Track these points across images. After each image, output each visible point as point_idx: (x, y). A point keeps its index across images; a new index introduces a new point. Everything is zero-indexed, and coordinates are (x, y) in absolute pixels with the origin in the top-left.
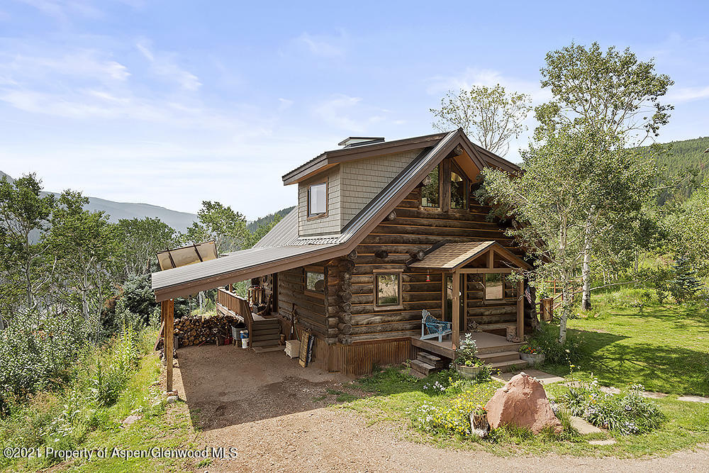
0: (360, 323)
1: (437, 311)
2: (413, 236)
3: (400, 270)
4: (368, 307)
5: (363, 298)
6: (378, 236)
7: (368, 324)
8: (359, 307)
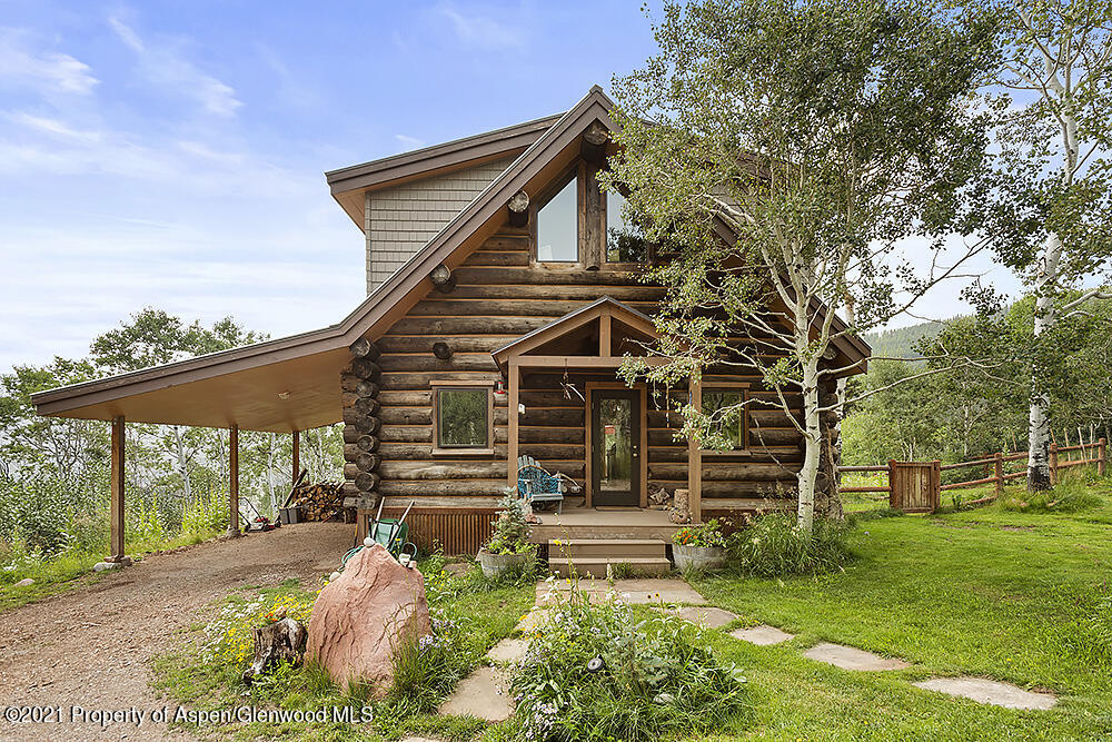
0: (403, 475)
1: (575, 465)
2: (516, 318)
3: (488, 383)
4: (422, 448)
5: (411, 431)
6: (439, 320)
7: (421, 478)
8: (403, 448)
